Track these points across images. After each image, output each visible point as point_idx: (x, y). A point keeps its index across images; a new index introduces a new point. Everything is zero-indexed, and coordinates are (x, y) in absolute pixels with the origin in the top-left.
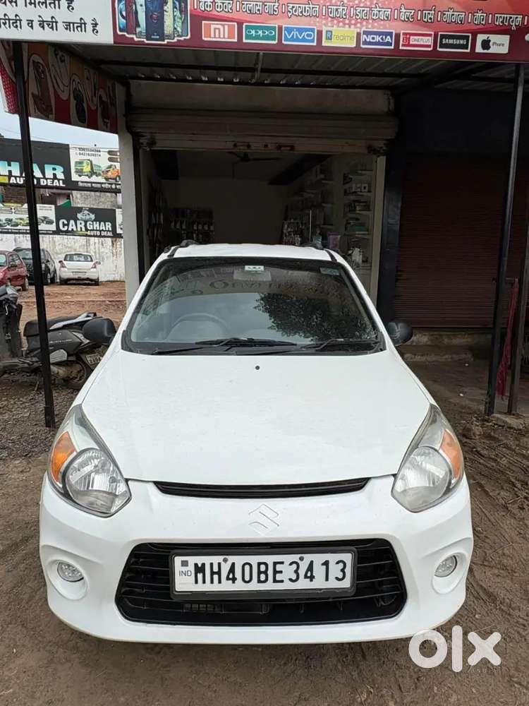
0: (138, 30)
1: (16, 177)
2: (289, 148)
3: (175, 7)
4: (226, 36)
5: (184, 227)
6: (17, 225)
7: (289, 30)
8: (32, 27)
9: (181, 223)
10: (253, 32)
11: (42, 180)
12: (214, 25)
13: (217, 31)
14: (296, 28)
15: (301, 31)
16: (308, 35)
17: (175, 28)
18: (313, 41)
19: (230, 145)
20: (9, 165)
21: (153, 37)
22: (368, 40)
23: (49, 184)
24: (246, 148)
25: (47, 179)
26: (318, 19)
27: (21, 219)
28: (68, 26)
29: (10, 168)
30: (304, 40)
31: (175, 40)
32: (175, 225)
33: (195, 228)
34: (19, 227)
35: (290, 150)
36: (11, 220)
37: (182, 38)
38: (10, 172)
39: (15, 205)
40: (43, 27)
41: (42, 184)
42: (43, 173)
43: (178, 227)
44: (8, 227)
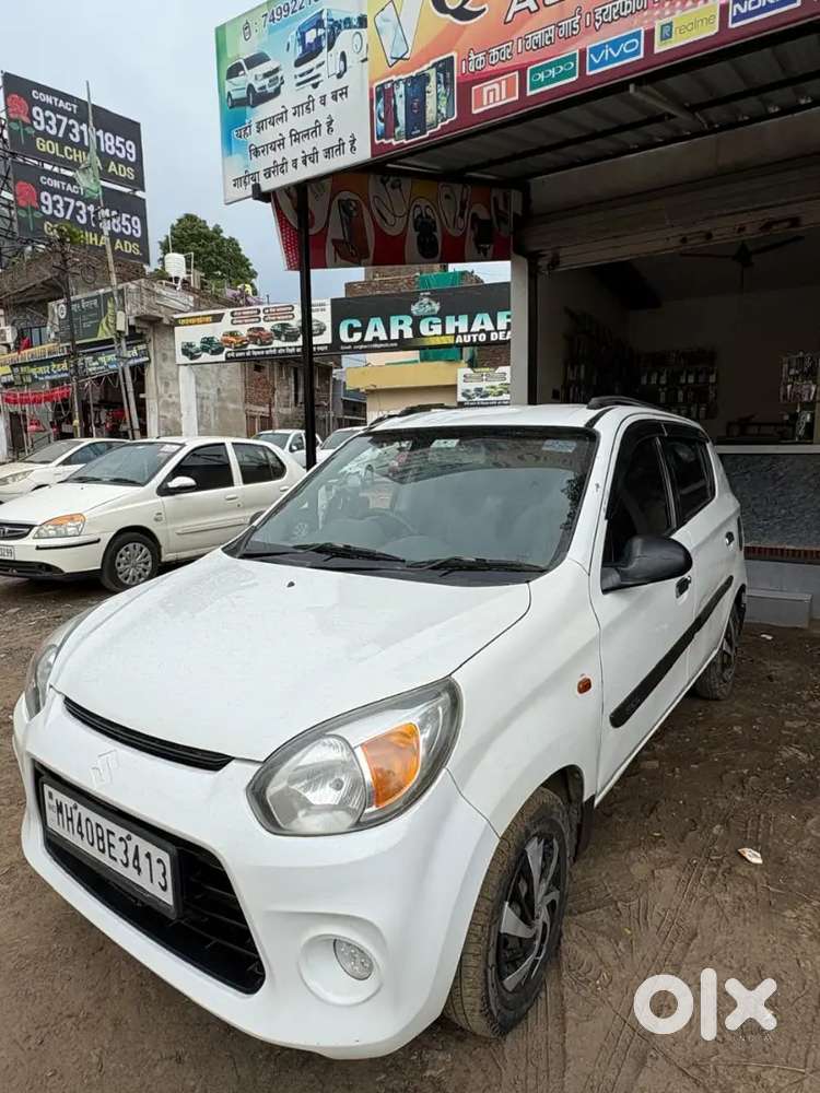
0: (397, 130)
1: (462, 334)
2: (786, 224)
3: (438, 82)
4: (504, 96)
5: (663, 382)
6: (487, 395)
7: (596, 51)
8: (296, 167)
9: (660, 375)
10: (542, 76)
11: (492, 334)
12: (487, 87)
13: (492, 93)
14: (608, 43)
15: (615, 44)
16: (629, 47)
17: (439, 111)
18: (637, 53)
19: (674, 242)
20: (457, 320)
21: (413, 133)
22: (743, 11)
23: (501, 338)
24: (703, 240)
25: (498, 331)
26: (646, 13)
27: (493, 387)
28: (328, 152)
29: (457, 324)
30: (622, 56)
31: (439, 127)
32: (649, 380)
33: (683, 381)
34: (490, 398)
35: (792, 226)
36: (479, 390)
37: (447, 122)
38: (457, 328)
39: (488, 369)
40: (305, 164)
41: (492, 339)
42: (495, 322)
43: (654, 381)
44: (477, 399)
